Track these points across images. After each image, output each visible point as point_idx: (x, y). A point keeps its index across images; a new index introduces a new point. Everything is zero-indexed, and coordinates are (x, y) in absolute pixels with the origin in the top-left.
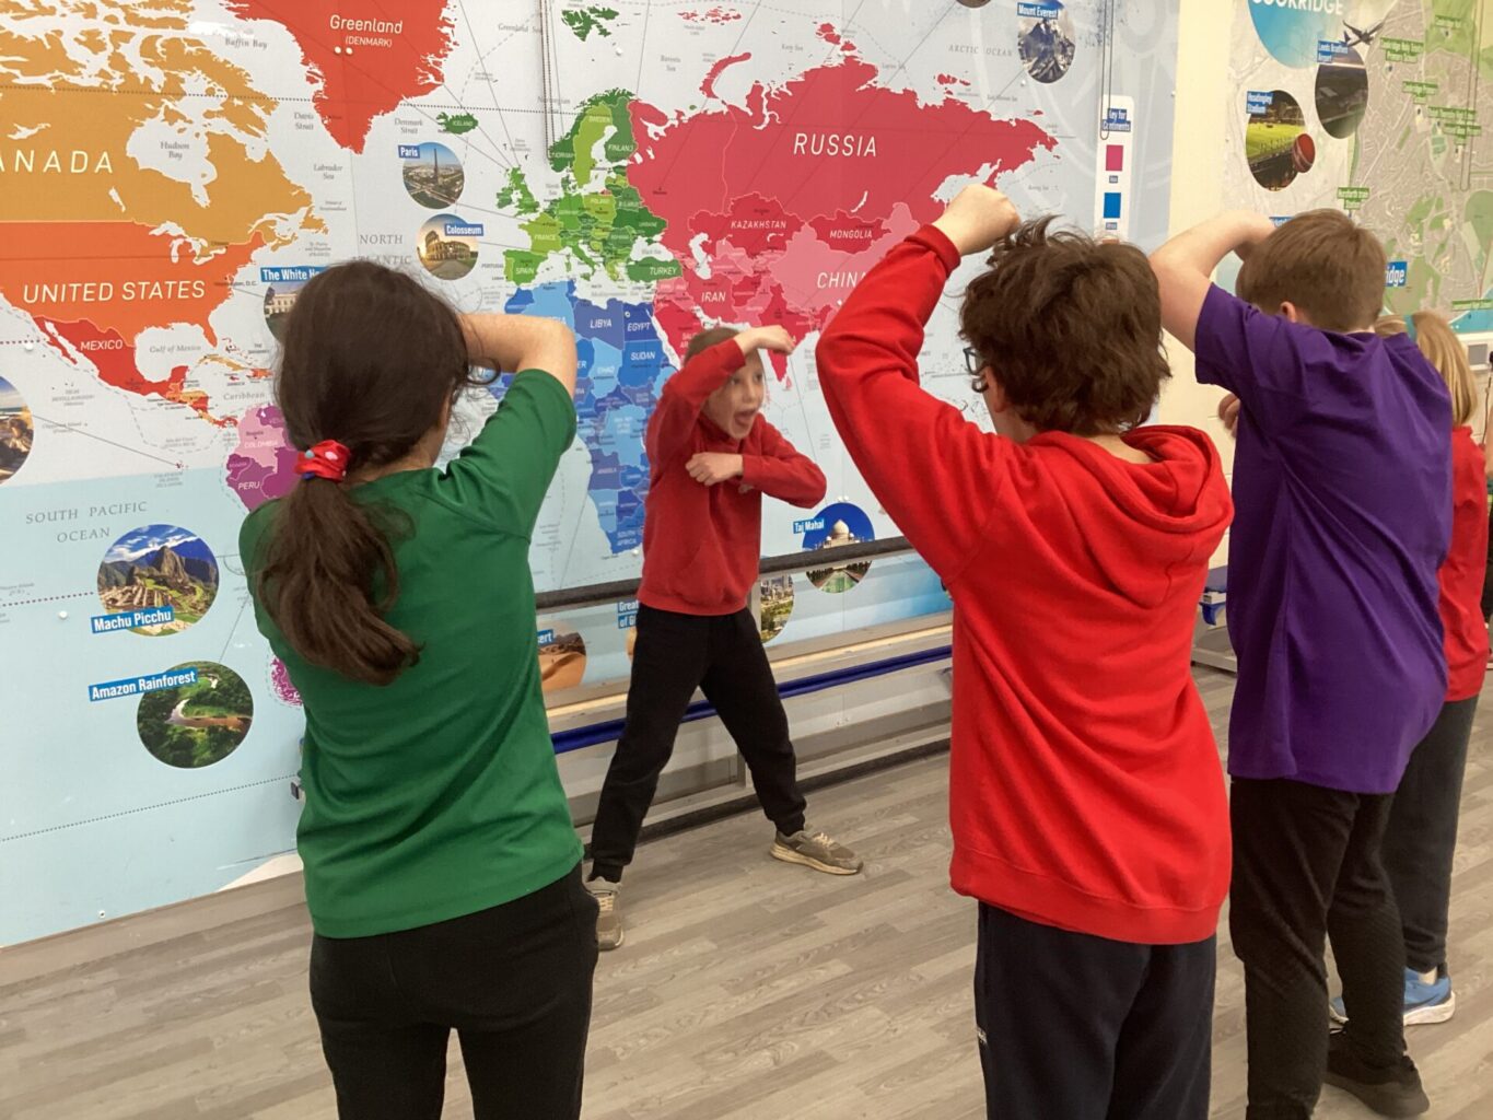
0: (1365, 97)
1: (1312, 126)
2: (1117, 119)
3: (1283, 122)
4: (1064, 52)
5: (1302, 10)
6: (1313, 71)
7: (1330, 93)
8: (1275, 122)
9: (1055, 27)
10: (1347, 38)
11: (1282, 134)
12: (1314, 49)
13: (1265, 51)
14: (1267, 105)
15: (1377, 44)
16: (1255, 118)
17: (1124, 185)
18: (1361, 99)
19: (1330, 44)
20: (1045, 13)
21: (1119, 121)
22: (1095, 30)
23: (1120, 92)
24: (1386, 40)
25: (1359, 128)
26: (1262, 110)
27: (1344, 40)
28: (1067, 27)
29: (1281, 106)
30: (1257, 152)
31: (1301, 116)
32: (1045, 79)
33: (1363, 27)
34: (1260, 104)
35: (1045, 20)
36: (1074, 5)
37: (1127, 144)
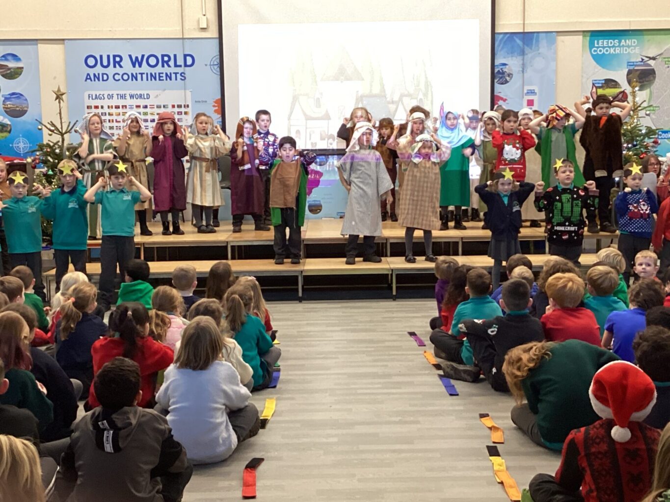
0: (655, 78)
1: (625, 86)
2: (532, 92)
3: (610, 88)
4: (509, 75)
5: (618, 54)
6: (626, 71)
8: (607, 88)
9: (504, 70)
10: (643, 60)
11: (611, 91)
12: (626, 65)
13: (600, 68)
14: (602, 84)
15: (660, 59)
18: (652, 78)
19: (633, 62)
20: (501, 67)
21: (532, 93)
22: (521, 69)
23: (531, 84)
24: (665, 58)
25: (652, 87)
26: (600, 85)
27: (641, 60)
28: (511, 70)
29: (610, 83)
31: (619, 85)
32: (502, 84)
33: (651, 56)
34: (599, 83)
35: (501, 69)
36: (512, 64)
37: (535, 98)
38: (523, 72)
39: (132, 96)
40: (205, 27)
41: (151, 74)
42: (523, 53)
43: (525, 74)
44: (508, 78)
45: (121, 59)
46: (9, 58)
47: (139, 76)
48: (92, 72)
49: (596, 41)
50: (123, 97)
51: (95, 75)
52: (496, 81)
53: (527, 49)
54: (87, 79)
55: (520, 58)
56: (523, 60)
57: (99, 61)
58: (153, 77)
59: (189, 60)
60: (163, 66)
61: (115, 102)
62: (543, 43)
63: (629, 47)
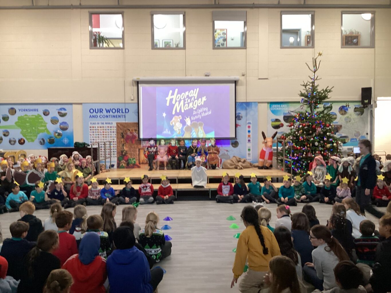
1: (283, 121)
5: (280, 110)
6: (282, 116)
7: (286, 118)
10: (289, 112)
11: (277, 123)
12: (283, 114)
13: (273, 114)
14: (275, 120)
16: (272, 122)
17: (251, 129)
19: (286, 113)
21: (250, 123)
23: (249, 120)
28: (242, 115)
29: (277, 120)
30: (273, 125)
31: (281, 121)
32: (239, 120)
33: (292, 110)
34: (273, 120)
35: (239, 115)
36: (242, 113)
37: (251, 125)
38: (246, 116)
39: (106, 123)
40: (133, 98)
41: (113, 116)
42: (246, 109)
43: (247, 117)
44: (241, 118)
45: (102, 110)
46: (63, 110)
47: (109, 116)
48: (92, 115)
49: (272, 106)
50: (103, 123)
51: (93, 116)
52: (237, 119)
53: (247, 108)
54: (90, 117)
55: (245, 111)
56: (246, 112)
57: (94, 111)
58: (114, 116)
59: (127, 111)
60: (118, 112)
61: (100, 125)
62: (253, 105)
63: (284, 107)
